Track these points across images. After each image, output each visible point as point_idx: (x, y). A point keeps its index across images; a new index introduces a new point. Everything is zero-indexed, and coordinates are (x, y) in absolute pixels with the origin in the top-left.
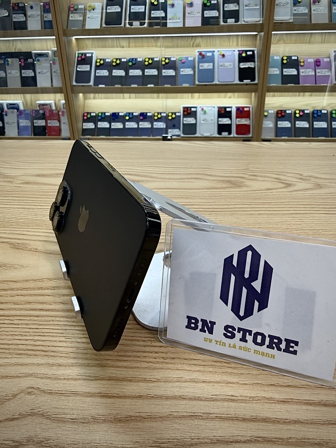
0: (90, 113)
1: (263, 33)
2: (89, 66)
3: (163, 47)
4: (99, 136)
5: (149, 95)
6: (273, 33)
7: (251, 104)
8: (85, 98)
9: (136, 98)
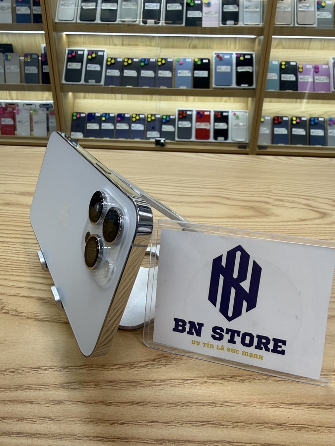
0: (80, 113)
1: (262, 37)
2: (80, 64)
3: (158, 47)
4: (88, 137)
5: (141, 96)
6: (273, 37)
7: (247, 109)
8: (75, 98)
9: (128, 99)
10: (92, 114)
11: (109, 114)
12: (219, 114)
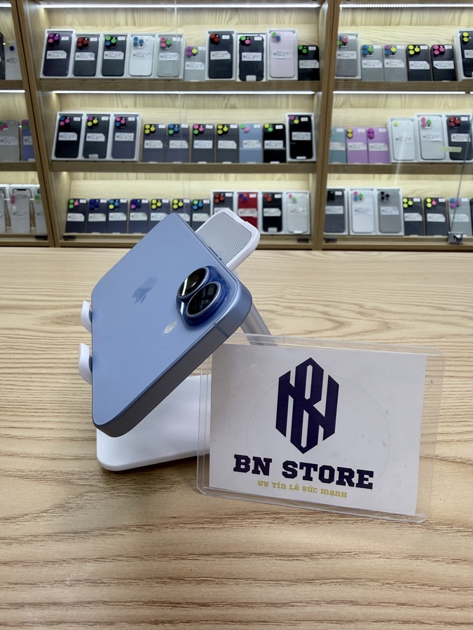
0: (79, 200)
1: (321, 93)
2: (76, 134)
3: (183, 108)
4: (91, 232)
5: (164, 175)
6: (334, 92)
7: (308, 189)
8: (71, 179)
9: (145, 179)
10: (95, 200)
11: (119, 200)
12: (270, 196)
